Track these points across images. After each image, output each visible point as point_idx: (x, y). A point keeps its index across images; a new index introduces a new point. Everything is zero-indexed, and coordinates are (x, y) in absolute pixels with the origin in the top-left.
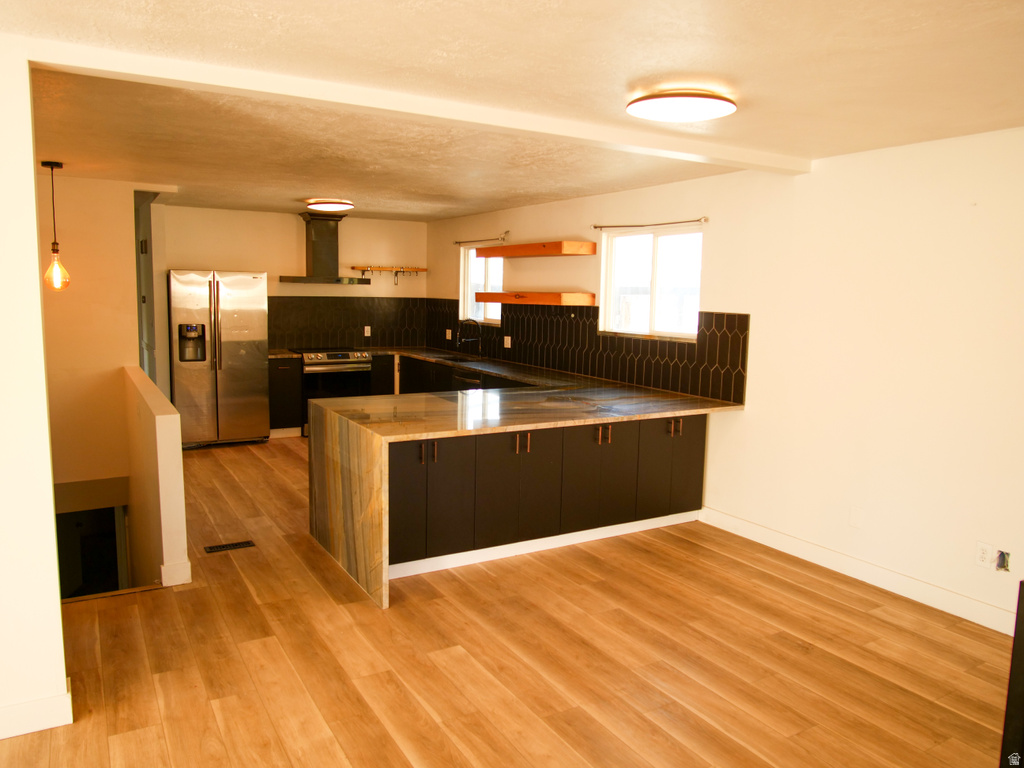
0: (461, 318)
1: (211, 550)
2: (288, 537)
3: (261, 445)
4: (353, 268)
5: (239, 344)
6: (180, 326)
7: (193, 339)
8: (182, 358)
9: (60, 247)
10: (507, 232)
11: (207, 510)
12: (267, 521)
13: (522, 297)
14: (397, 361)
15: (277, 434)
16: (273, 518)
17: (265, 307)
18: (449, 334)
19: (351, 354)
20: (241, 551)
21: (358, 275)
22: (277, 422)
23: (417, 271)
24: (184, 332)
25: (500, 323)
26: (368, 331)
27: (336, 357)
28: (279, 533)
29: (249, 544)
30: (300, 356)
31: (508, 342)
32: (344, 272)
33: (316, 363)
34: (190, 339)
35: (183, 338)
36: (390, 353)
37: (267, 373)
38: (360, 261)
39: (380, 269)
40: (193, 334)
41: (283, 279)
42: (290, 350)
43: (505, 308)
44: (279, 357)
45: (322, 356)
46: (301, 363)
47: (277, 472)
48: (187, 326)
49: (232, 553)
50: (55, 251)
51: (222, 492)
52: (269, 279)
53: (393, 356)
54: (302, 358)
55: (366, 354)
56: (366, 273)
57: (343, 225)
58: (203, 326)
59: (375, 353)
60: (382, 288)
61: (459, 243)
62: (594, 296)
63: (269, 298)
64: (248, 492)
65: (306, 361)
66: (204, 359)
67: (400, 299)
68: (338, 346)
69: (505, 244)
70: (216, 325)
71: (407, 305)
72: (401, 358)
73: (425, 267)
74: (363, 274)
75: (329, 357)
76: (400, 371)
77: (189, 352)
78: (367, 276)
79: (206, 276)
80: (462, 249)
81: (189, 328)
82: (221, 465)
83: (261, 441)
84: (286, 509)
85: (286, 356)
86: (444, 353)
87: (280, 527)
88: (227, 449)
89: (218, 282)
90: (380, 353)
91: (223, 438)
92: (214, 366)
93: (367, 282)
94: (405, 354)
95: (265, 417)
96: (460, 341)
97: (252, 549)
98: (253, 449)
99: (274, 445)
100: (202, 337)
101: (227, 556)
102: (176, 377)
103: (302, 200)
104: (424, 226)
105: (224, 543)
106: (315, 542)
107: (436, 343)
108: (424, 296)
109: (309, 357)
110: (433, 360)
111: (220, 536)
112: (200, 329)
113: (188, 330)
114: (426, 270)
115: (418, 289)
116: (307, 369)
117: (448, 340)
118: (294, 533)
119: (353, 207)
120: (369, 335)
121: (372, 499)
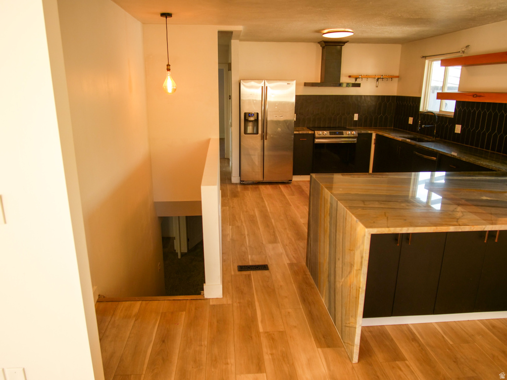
0: (421, 109)
1: (242, 268)
2: (291, 265)
3: (287, 185)
4: (350, 77)
5: (277, 123)
6: (245, 114)
7: (252, 121)
8: (246, 133)
9: (171, 67)
10: (467, 46)
11: (246, 233)
12: (280, 249)
13: (480, 96)
14: (374, 137)
15: (296, 178)
16: (284, 246)
17: (293, 100)
18: (411, 121)
19: (344, 132)
20: (259, 272)
21: (352, 81)
22: (296, 172)
23: (392, 77)
24: (247, 116)
25: (453, 114)
26: (356, 117)
27: (335, 134)
28: (286, 261)
29: (265, 267)
30: (313, 132)
31: (458, 129)
32: (344, 79)
33: (323, 136)
34: (250, 121)
35: (246, 120)
36: (369, 132)
37: (293, 143)
38: (355, 71)
39: (367, 77)
40: (252, 119)
41: (306, 84)
42: (308, 128)
43: (458, 104)
44: (301, 132)
45: (326, 133)
46: (313, 137)
47: (293, 207)
48: (249, 114)
49: (253, 273)
50: (168, 70)
51: (258, 220)
52: (297, 84)
53: (371, 134)
54: (314, 134)
55: (354, 132)
56: (358, 79)
57: (346, 49)
58: (258, 114)
59: (360, 132)
60: (368, 89)
61: (425, 57)
63: (296, 96)
64: (273, 221)
65: (317, 135)
66: (257, 133)
67: (379, 96)
68: (336, 127)
69: (464, 55)
70: (264, 112)
71: (383, 101)
72: (377, 135)
73: (397, 74)
74: (356, 80)
75: (331, 133)
76: (375, 144)
77: (250, 129)
78: (358, 81)
79: (260, 83)
80: (427, 61)
81: (250, 115)
82: (262, 198)
83: (286, 183)
84: (293, 240)
85: (305, 132)
86: (406, 133)
87: (287, 256)
88: (268, 186)
89: (267, 87)
90: (363, 132)
91: (266, 180)
92: (263, 138)
93: (358, 85)
94: (380, 133)
95: (290, 168)
96: (421, 126)
97: (266, 272)
98: (281, 186)
99: (295, 186)
100: (257, 120)
101: (249, 276)
102: (242, 143)
103: (319, 31)
104: (399, 46)
105: (251, 264)
106: (309, 273)
107: (401, 126)
108: (395, 94)
109: (318, 133)
110: (400, 139)
111: (250, 256)
112: (256, 115)
113: (249, 116)
114: (398, 77)
115: (392, 89)
116: (317, 141)
117: (410, 124)
118: (296, 262)
119: (352, 34)
120: (357, 119)
121: (352, 273)
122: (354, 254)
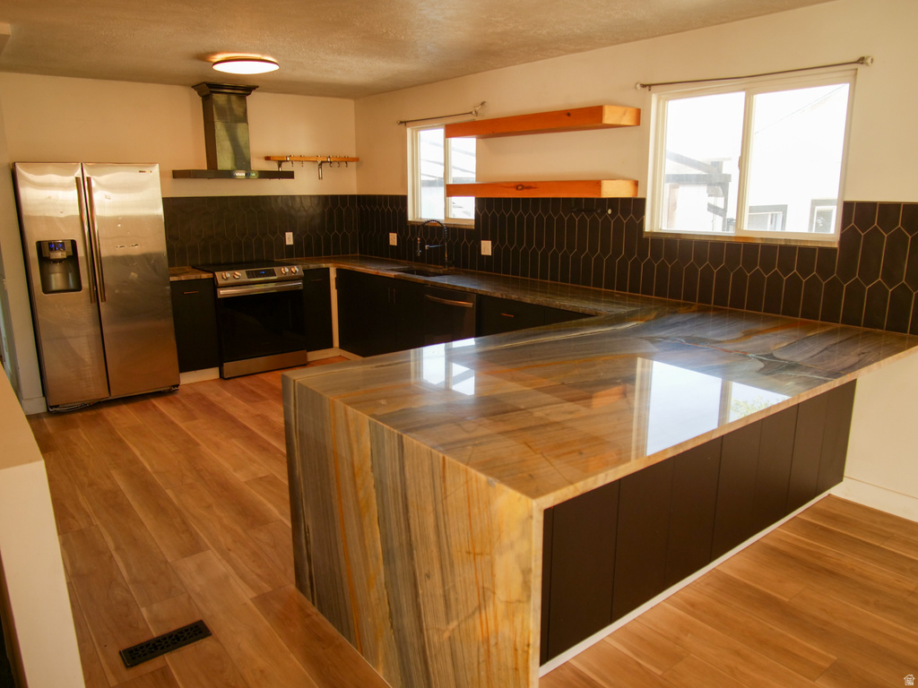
0: (411, 218)
1: (134, 656)
2: (262, 600)
3: (170, 397)
4: (268, 158)
5: (126, 261)
6: (39, 244)
7: (60, 261)
8: (46, 289)
10: (483, 104)
11: (111, 545)
12: (220, 567)
13: (529, 188)
14: (333, 275)
15: (187, 379)
16: (225, 553)
17: (160, 211)
18: (393, 239)
19: (276, 269)
20: (188, 650)
21: (273, 167)
22: (187, 365)
23: (347, 160)
24: (46, 248)
25: (473, 223)
26: (289, 238)
27: (258, 274)
28: (246, 595)
29: (197, 631)
30: (210, 275)
31: (486, 248)
32: (258, 165)
33: (232, 282)
34: (55, 261)
35: (44, 260)
36: (324, 265)
37: (170, 302)
38: (276, 149)
39: (302, 160)
40: (59, 255)
41: (177, 174)
42: (193, 267)
43: (482, 204)
44: (183, 278)
45: (240, 275)
46: (213, 284)
47: (204, 447)
48: (50, 243)
49: (171, 660)
51: (129, 497)
52: (162, 174)
53: (327, 270)
54: (214, 279)
55: (295, 269)
56: (283, 164)
57: (253, 100)
58: (73, 243)
59: (306, 267)
60: (306, 185)
61: (405, 123)
62: (636, 184)
63: (163, 198)
64: (169, 492)
65: (220, 282)
66: (79, 288)
67: (319, 197)
68: (259, 258)
69: (477, 119)
70: (91, 239)
71: (333, 205)
72: (339, 271)
73: (354, 155)
74: (280, 166)
75: (250, 275)
76: (337, 287)
77: (57, 280)
78: (286, 167)
79: (72, 170)
80: (409, 131)
81: (53, 246)
82: (120, 440)
83: (168, 392)
84: (239, 530)
85: (192, 277)
86: (399, 264)
87: (243, 577)
88: (124, 408)
89: (89, 179)
90: (312, 266)
91: (114, 395)
92: (96, 297)
93: (290, 175)
94: (346, 266)
95: (172, 358)
96: (422, 248)
97: (206, 644)
98: (159, 403)
99: (188, 396)
100: (73, 257)
101: (165, 671)
102: (40, 316)
103: (205, 58)
104: (349, 105)
105: (155, 633)
106: (312, 610)
107: (382, 253)
108: (356, 193)
109: (224, 276)
110: (392, 274)
111: (144, 611)
112: (68, 246)
113: (51, 249)
114: (356, 160)
115: (348, 184)
116: (222, 292)
117: (393, 246)
118: (270, 589)
119: (275, 68)
120: (292, 243)
121: (490, 610)
122: (492, 564)
